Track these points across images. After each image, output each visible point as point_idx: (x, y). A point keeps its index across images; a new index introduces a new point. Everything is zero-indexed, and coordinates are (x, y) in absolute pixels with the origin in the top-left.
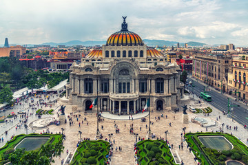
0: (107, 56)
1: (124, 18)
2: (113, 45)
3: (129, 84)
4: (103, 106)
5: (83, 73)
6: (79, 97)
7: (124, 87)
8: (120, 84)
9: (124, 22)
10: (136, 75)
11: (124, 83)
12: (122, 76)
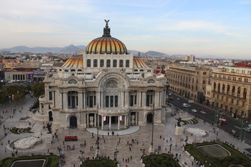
0: (89, 65)
1: (107, 22)
2: (96, 53)
3: (116, 97)
4: (90, 122)
5: (66, 84)
6: (62, 112)
7: (112, 101)
8: (107, 97)
9: (107, 27)
10: (126, 87)
11: (112, 97)
12: (110, 88)
